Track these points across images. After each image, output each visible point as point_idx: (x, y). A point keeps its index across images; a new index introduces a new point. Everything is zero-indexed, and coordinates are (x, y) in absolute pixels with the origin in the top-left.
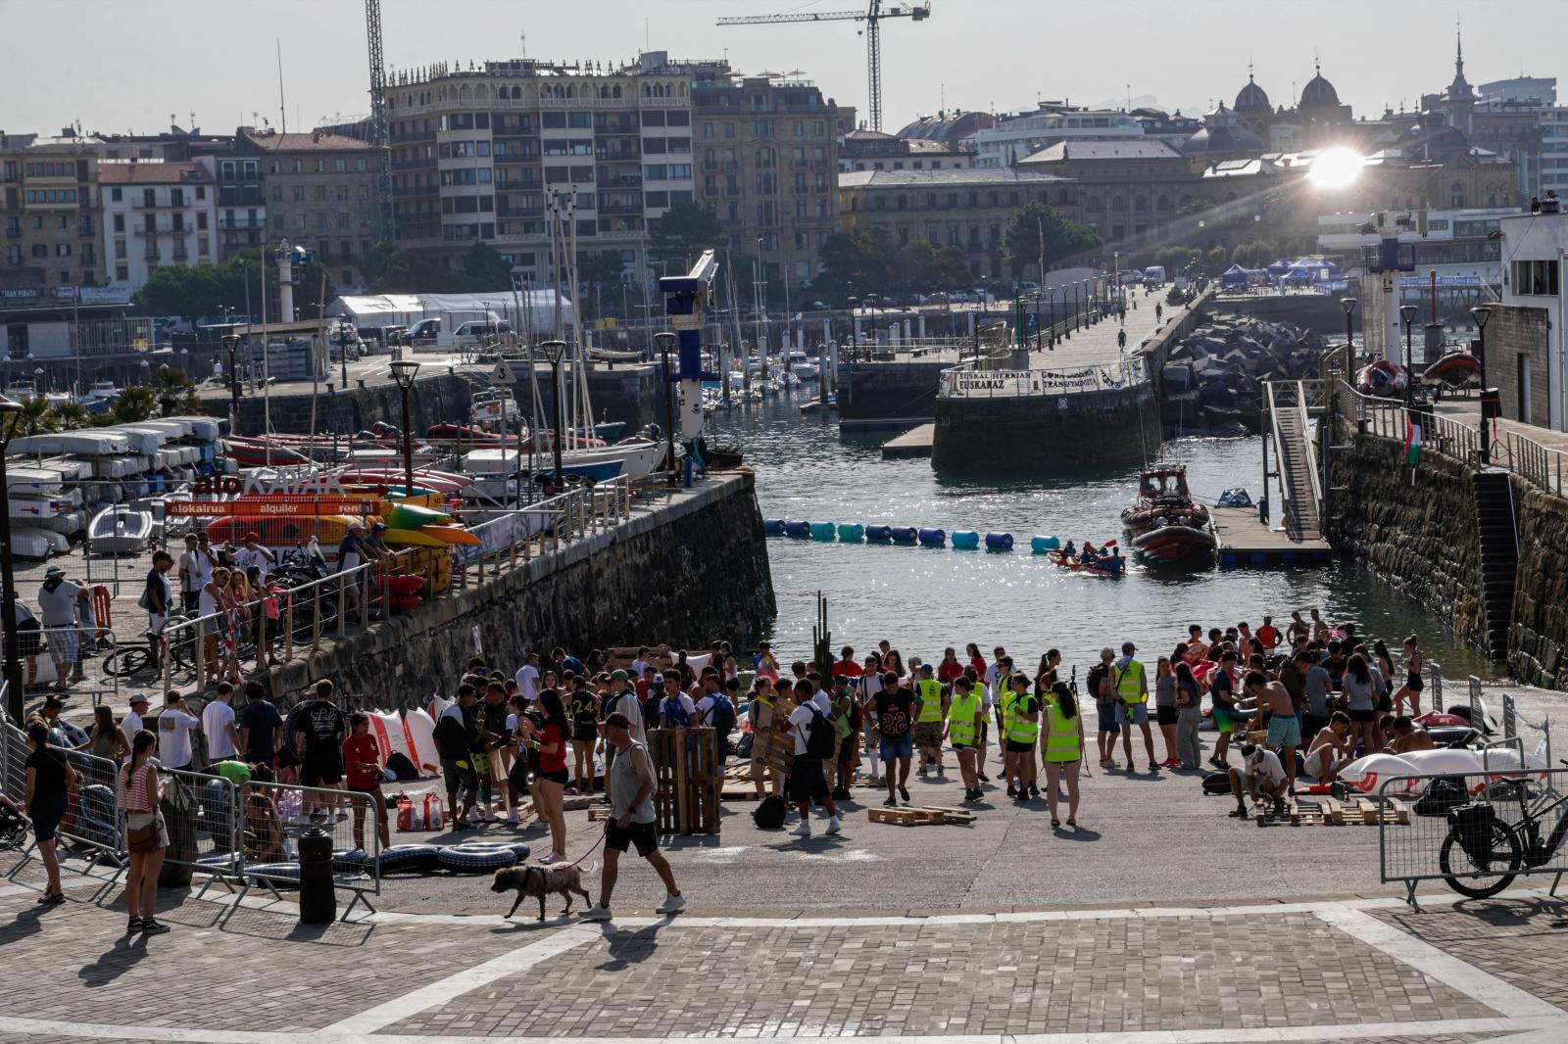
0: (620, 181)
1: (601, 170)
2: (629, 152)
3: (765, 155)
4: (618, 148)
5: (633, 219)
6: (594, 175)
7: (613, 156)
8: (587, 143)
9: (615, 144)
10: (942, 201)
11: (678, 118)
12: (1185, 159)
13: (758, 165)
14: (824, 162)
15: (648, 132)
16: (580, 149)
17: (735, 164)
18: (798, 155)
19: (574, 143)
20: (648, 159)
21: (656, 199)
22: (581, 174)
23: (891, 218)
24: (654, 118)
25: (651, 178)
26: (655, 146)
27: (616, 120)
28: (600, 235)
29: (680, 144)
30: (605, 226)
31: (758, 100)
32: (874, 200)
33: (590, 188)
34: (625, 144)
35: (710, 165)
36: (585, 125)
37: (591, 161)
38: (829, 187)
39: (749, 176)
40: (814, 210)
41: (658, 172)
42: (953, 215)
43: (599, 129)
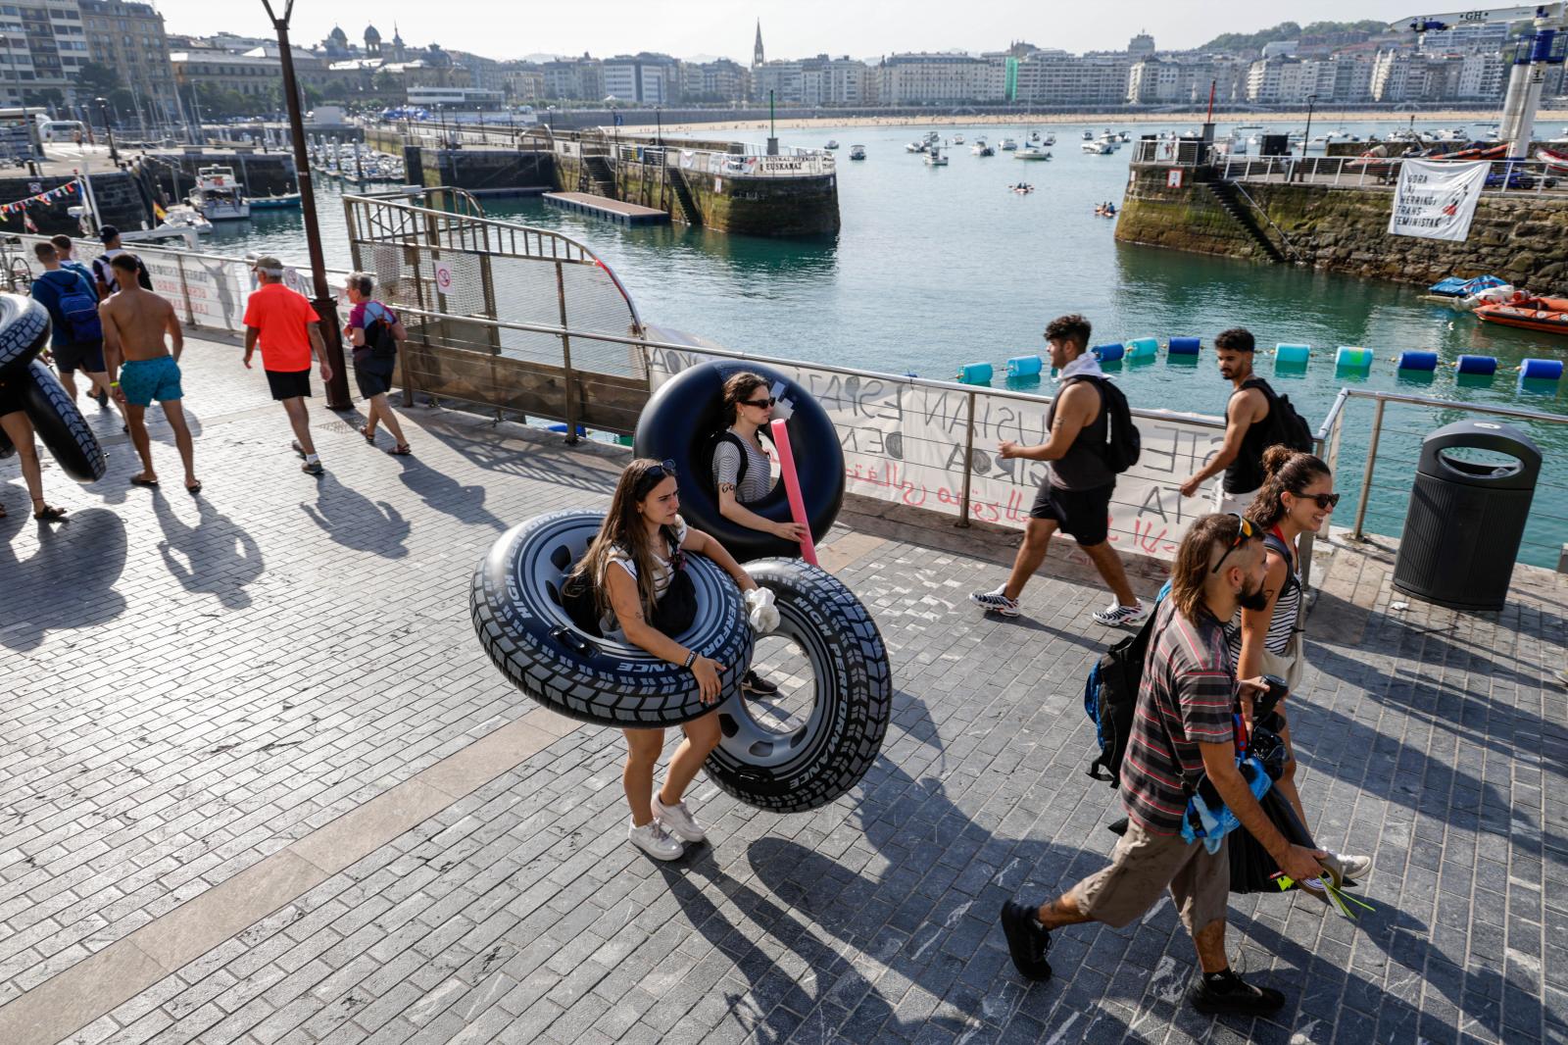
0: (43, 49)
1: (31, 42)
2: (45, 32)
3: (127, 40)
4: (38, 29)
5: (56, 71)
6: (26, 44)
7: (35, 34)
8: (18, 25)
9: (35, 27)
10: (227, 71)
11: (72, 15)
12: (319, 61)
13: (125, 45)
14: (161, 46)
15: (55, 22)
16: (14, 28)
17: (110, 44)
18: (146, 41)
19: (10, 24)
20: (59, 37)
21: (69, 61)
22: (18, 43)
23: (203, 79)
24: (58, 14)
25: (63, 48)
26: (62, 30)
27: (33, 13)
28: (38, 80)
29: (76, 30)
30: (39, 75)
31: (117, 9)
32: (191, 68)
33: (26, 52)
34: (42, 27)
35: (96, 45)
36: (14, 14)
37: (23, 36)
38: (165, 60)
39: (120, 51)
40: (160, 72)
41: (67, 46)
42: (234, 79)
43: (24, 17)
